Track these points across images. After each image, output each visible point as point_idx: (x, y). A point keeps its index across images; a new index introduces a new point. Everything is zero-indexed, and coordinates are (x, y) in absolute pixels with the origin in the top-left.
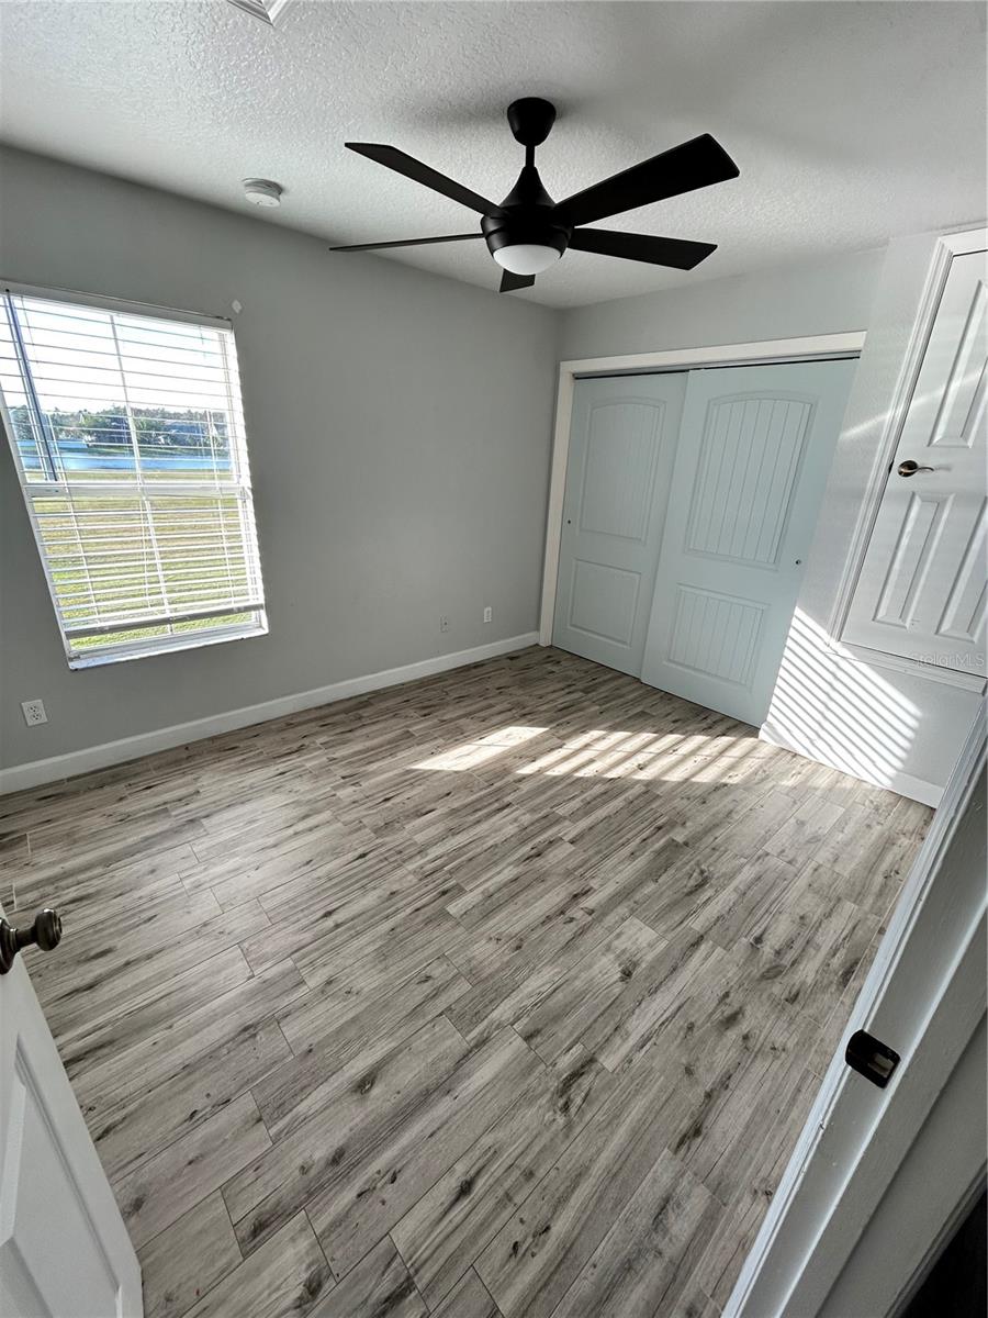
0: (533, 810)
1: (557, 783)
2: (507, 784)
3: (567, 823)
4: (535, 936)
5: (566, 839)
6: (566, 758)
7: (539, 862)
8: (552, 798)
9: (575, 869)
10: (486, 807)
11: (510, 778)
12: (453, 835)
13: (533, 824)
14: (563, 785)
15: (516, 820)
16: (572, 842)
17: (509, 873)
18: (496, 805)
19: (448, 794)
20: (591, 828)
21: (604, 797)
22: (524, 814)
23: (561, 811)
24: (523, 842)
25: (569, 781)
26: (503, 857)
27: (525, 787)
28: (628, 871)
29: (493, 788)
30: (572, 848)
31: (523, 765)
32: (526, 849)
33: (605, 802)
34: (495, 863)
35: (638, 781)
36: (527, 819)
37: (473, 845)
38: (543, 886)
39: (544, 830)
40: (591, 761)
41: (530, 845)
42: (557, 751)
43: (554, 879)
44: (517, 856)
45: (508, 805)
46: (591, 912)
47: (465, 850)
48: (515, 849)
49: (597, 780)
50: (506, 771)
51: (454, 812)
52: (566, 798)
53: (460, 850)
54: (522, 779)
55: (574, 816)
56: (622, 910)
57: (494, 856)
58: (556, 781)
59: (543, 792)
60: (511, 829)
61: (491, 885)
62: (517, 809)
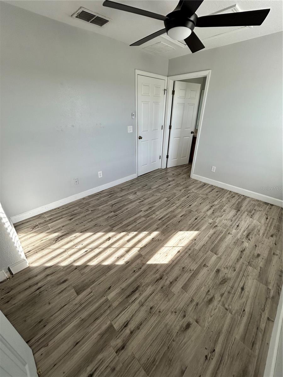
0: (152, 218)
1: (144, 228)
2: (161, 227)
3: (142, 216)
4: (151, 196)
5: (143, 212)
6: (139, 241)
7: (150, 206)
8: (147, 222)
9: (142, 205)
10: (166, 218)
11: (161, 229)
12: (172, 211)
13: (152, 215)
14: (142, 228)
15: (157, 215)
16: (142, 211)
17: (156, 204)
18: (163, 219)
19: (179, 222)
20: (136, 214)
21: (128, 224)
22: (155, 217)
23: (144, 219)
24: (154, 210)
25: (140, 229)
26: (158, 207)
27: (155, 226)
28: (129, 206)
29: (166, 225)
30: (142, 210)
31: (157, 236)
32: (153, 209)
33: (129, 222)
34: (160, 206)
35: (114, 231)
36: (154, 216)
37: (166, 209)
38: (149, 202)
39: (149, 213)
40: (129, 241)
41: (152, 210)
42: (143, 245)
43: (147, 203)
44: (155, 208)
45: (159, 220)
46: (140, 199)
47: (168, 208)
48: (156, 209)
49: (129, 231)
50: (163, 233)
51: (175, 216)
52: (142, 223)
53: (169, 208)
54: (156, 230)
55: (140, 217)
56: (133, 200)
57: (160, 207)
58: (144, 230)
59: (149, 224)
60: (157, 213)
61: (160, 202)
62: (157, 218)
